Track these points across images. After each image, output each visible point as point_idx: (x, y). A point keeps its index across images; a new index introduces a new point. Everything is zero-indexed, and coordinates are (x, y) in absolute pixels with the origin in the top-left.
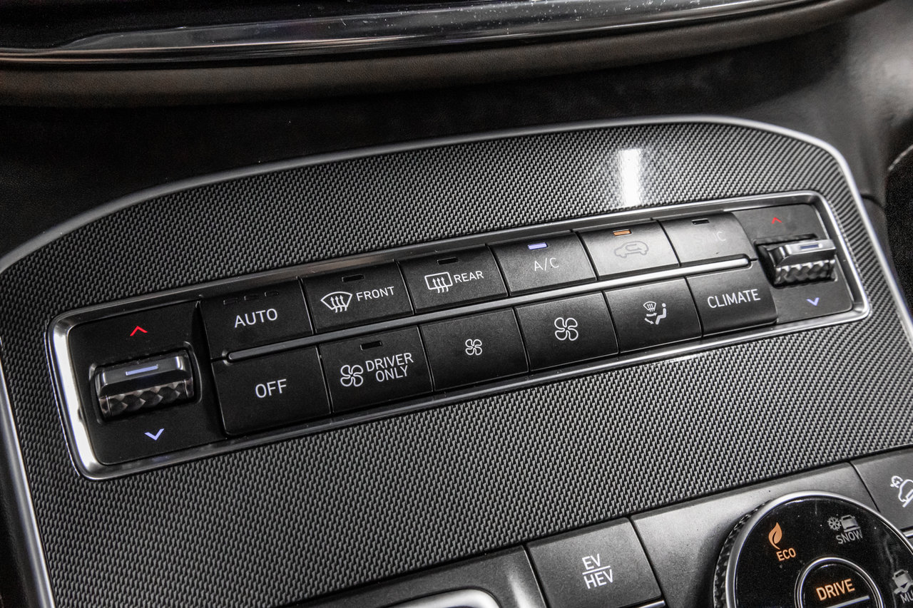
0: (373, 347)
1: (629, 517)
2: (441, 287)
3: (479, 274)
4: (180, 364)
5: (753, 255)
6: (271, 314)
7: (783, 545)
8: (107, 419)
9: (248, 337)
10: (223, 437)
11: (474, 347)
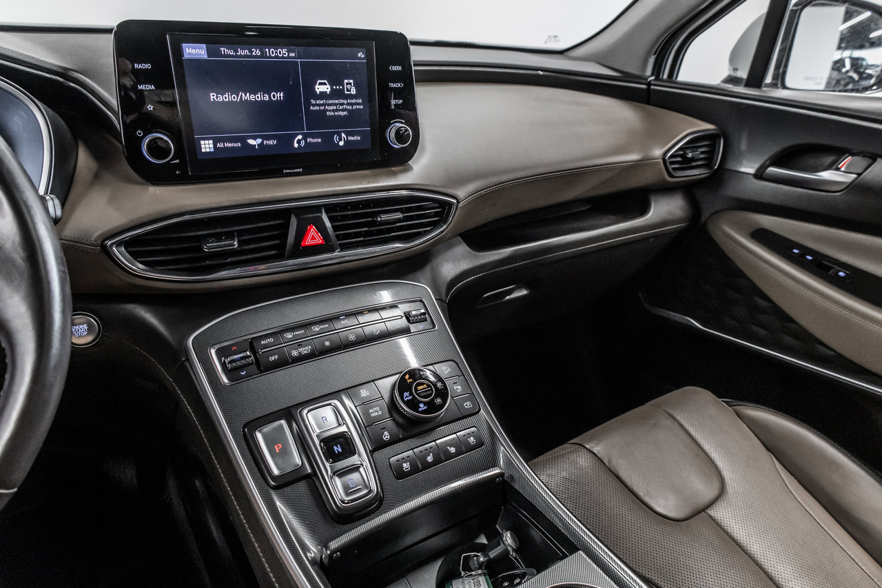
0: (300, 345)
1: (373, 381)
2: (317, 329)
3: (327, 325)
4: (248, 353)
5: (403, 315)
6: (271, 340)
7: (409, 379)
8: (229, 371)
9: (266, 346)
10: (261, 371)
11: (327, 344)
